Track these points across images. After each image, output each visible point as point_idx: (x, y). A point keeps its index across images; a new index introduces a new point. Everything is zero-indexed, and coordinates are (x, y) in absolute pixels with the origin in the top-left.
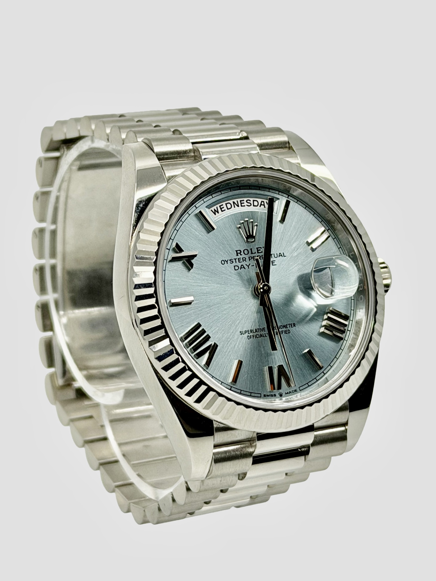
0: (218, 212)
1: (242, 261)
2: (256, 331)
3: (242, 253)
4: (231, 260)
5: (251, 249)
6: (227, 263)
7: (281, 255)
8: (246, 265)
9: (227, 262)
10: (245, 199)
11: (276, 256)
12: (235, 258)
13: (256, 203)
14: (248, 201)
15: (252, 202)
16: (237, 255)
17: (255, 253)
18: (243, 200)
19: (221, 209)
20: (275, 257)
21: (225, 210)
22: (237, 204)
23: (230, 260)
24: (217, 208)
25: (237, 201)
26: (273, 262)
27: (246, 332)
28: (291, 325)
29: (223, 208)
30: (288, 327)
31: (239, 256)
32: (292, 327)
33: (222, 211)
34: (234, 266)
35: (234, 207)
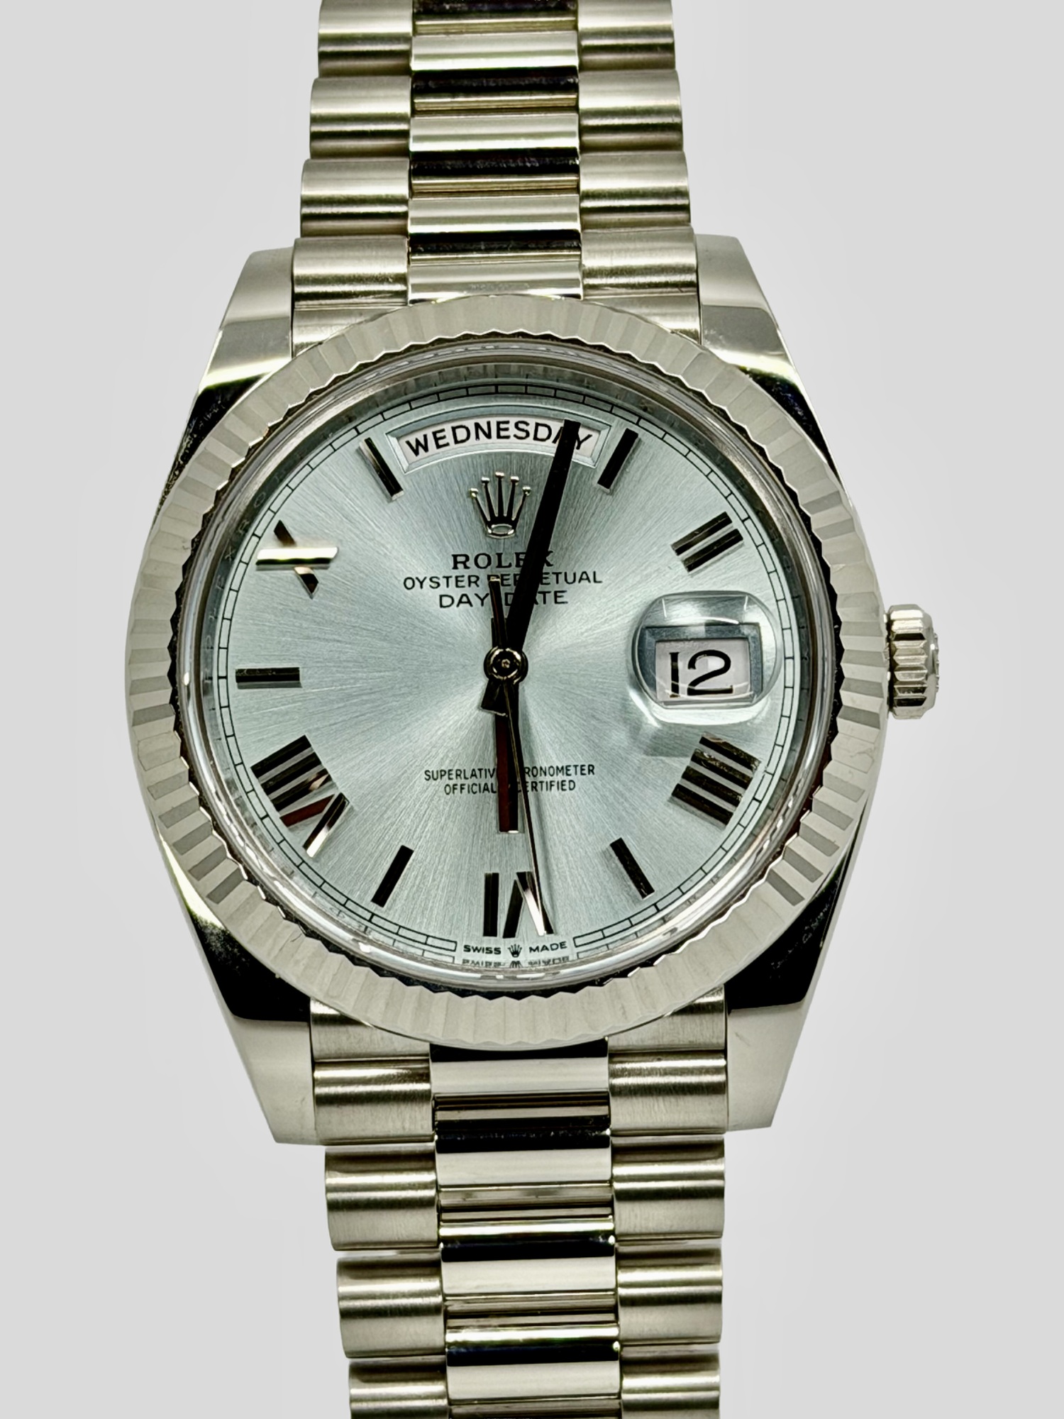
0: (426, 449)
1: (465, 583)
2: (473, 775)
3: (471, 563)
4: (434, 580)
5: (499, 555)
6: (421, 587)
7: (588, 579)
8: (476, 595)
9: (421, 583)
10: (513, 420)
11: (570, 579)
12: (447, 575)
13: (543, 433)
14: (521, 426)
15: (531, 429)
16: (455, 567)
17: (510, 565)
18: (507, 422)
19: (437, 440)
20: (566, 580)
21: (447, 444)
22: (486, 430)
23: (431, 580)
24: (425, 436)
25: (489, 423)
26: (559, 594)
27: (442, 773)
28: (582, 770)
29: (444, 437)
30: (572, 771)
31: (461, 570)
32: (582, 774)
33: (438, 446)
34: (441, 597)
35: (477, 437)
